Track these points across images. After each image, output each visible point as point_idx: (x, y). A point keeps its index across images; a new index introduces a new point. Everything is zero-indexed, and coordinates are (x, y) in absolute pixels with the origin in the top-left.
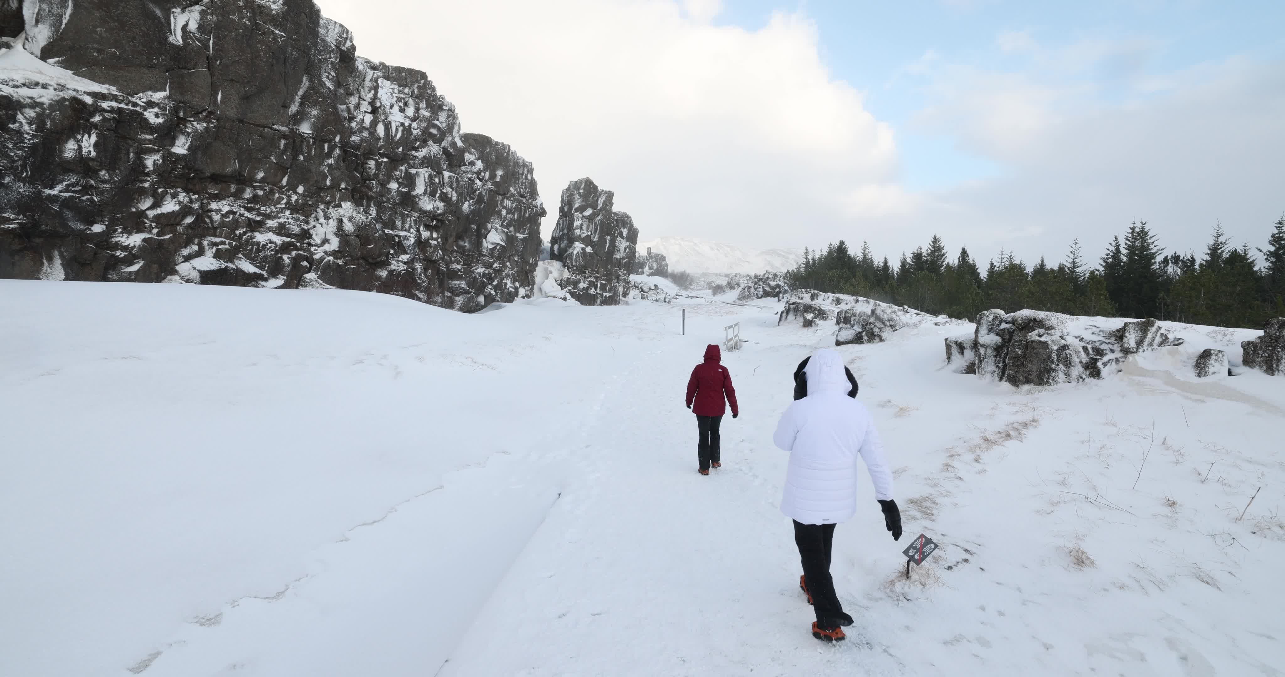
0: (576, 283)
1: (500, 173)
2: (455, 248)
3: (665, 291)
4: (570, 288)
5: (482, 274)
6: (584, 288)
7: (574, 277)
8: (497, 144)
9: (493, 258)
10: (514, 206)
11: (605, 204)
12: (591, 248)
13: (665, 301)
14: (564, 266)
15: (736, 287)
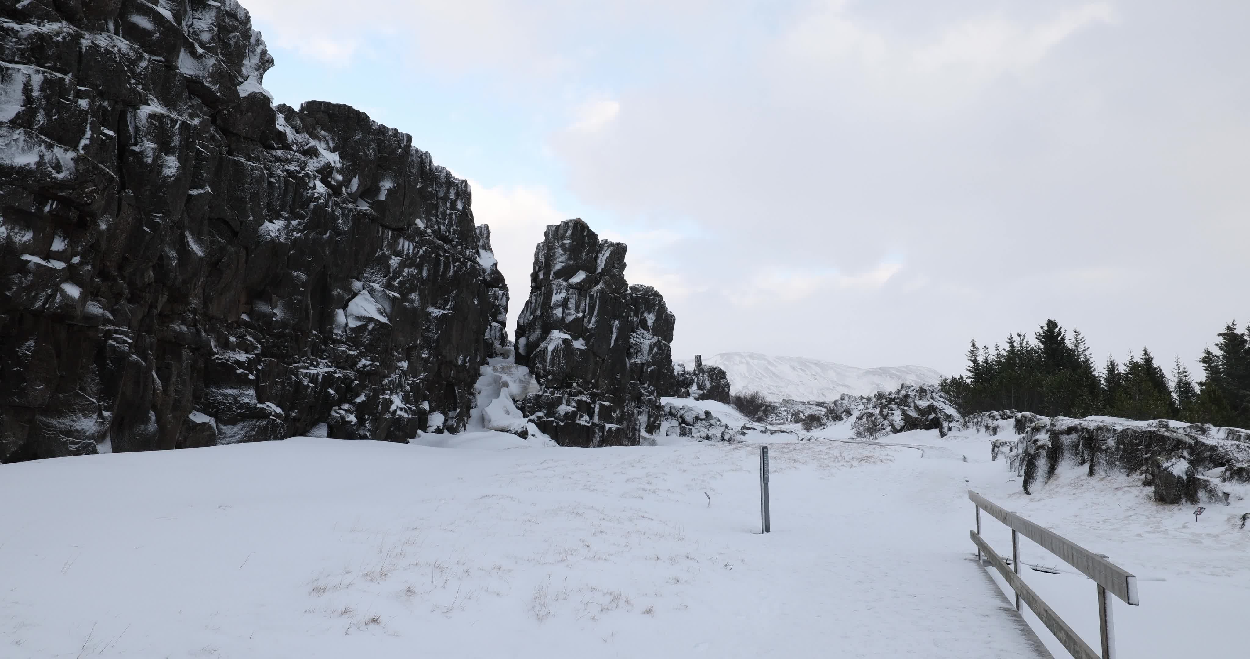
0: (551, 406)
1: (387, 185)
2: (245, 317)
3: (724, 421)
4: (540, 414)
5: (320, 378)
6: (567, 413)
7: (548, 394)
8: (382, 129)
9: (357, 349)
10: (421, 252)
11: (610, 262)
12: (583, 342)
13: (723, 439)
14: (531, 372)
15: (844, 416)
